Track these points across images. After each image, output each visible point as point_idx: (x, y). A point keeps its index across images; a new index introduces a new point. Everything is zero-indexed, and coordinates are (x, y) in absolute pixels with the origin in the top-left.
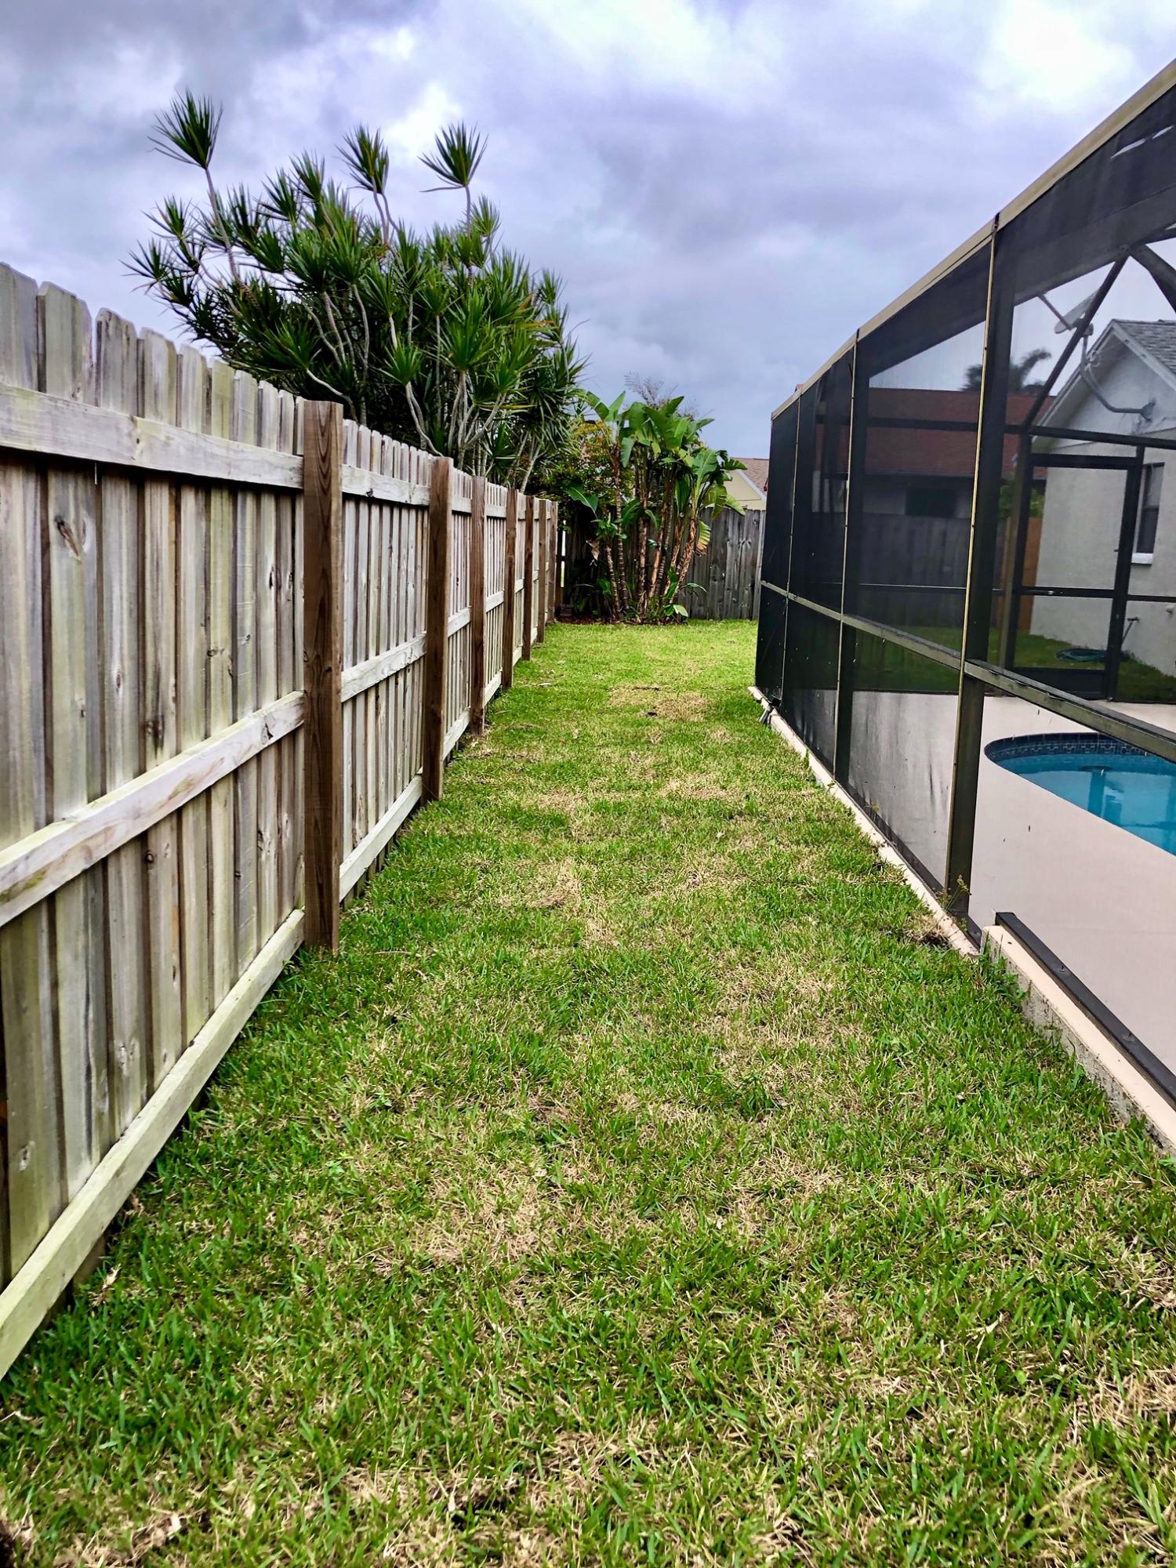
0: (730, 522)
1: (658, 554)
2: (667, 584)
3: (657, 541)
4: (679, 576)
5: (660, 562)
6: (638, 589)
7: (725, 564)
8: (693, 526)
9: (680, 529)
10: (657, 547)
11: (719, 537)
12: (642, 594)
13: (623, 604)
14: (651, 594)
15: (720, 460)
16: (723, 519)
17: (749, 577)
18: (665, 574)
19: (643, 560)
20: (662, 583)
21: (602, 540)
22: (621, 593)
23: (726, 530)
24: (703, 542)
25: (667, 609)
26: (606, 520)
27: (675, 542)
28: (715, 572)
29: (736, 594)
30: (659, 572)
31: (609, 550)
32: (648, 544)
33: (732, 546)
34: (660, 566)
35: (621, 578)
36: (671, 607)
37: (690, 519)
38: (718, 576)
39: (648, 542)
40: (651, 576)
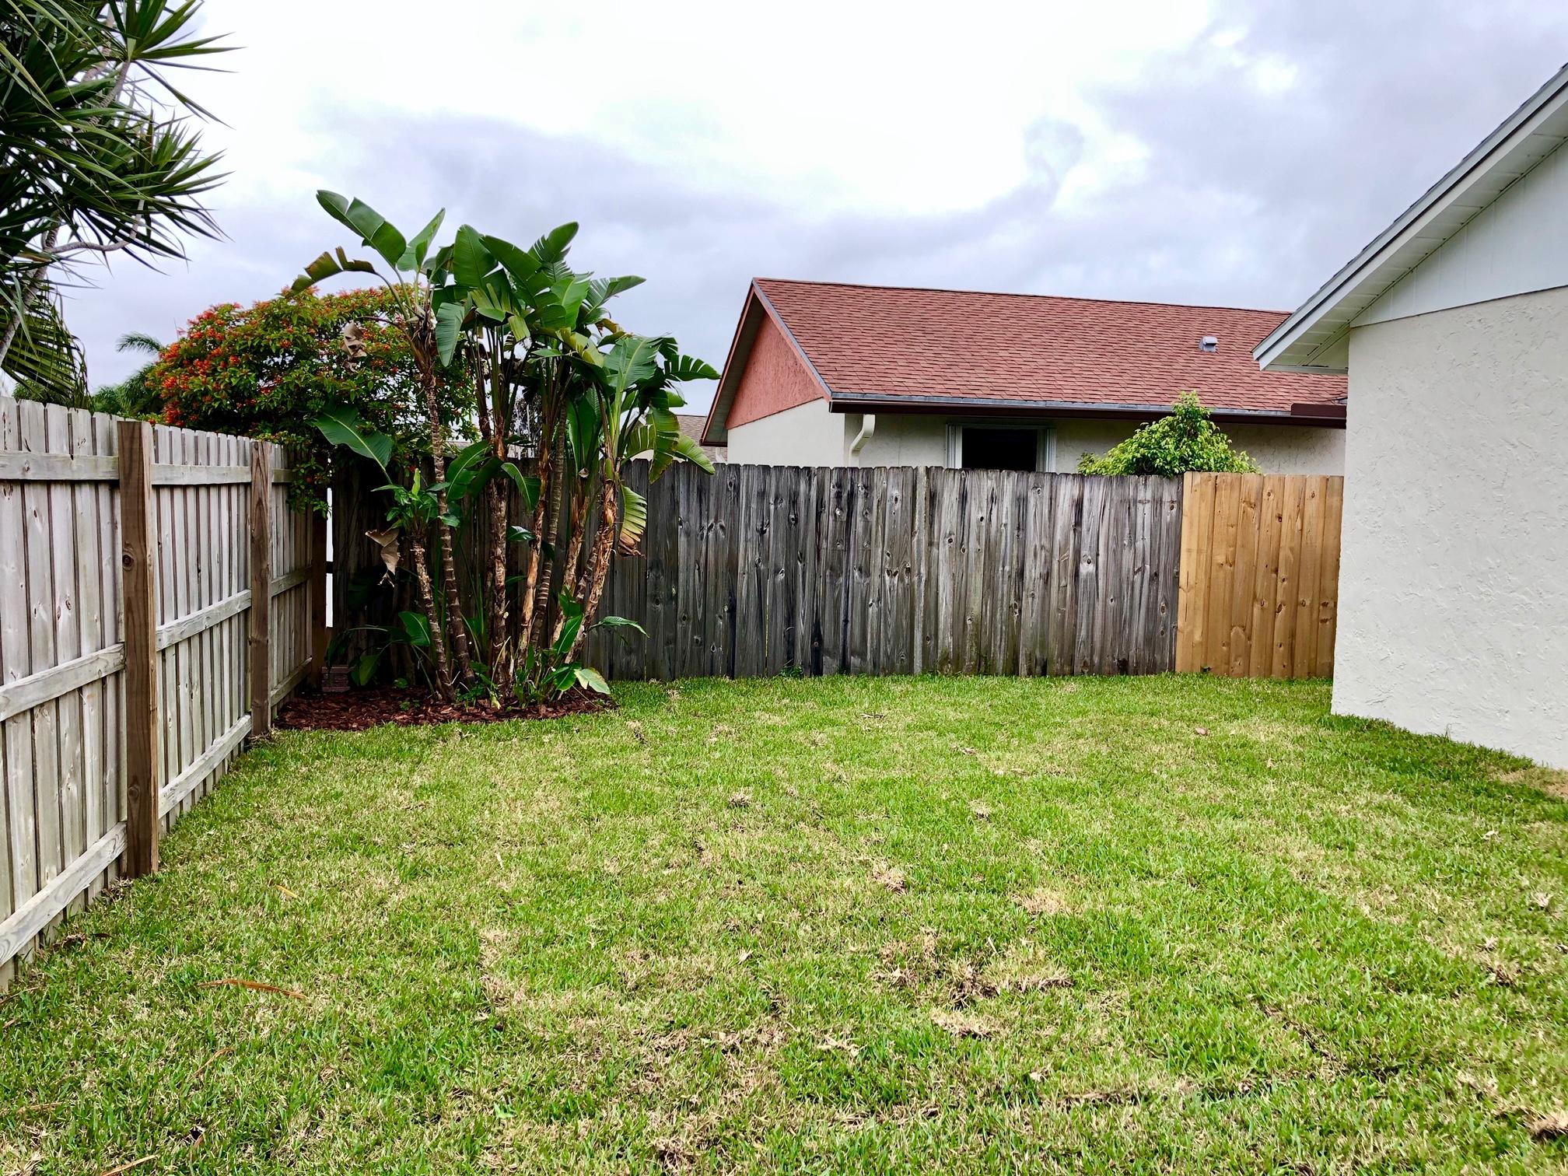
0: (682, 489)
1: (535, 556)
2: (558, 619)
3: (531, 528)
4: (583, 603)
5: (541, 572)
6: (493, 634)
7: (675, 570)
8: (610, 496)
9: (580, 505)
10: (534, 542)
11: (662, 517)
12: (502, 646)
13: (458, 668)
14: (524, 643)
15: (660, 360)
16: (667, 483)
17: (723, 592)
18: (553, 597)
19: (501, 571)
20: (547, 615)
21: (402, 531)
22: (452, 644)
23: (675, 504)
24: (632, 529)
25: (561, 676)
26: (409, 488)
27: (572, 529)
28: (656, 586)
29: (701, 626)
30: (538, 593)
31: (419, 550)
32: (512, 539)
33: (688, 534)
34: (540, 581)
35: (452, 610)
36: (569, 674)
37: (603, 481)
38: (662, 594)
39: (510, 531)
40: (523, 601)
